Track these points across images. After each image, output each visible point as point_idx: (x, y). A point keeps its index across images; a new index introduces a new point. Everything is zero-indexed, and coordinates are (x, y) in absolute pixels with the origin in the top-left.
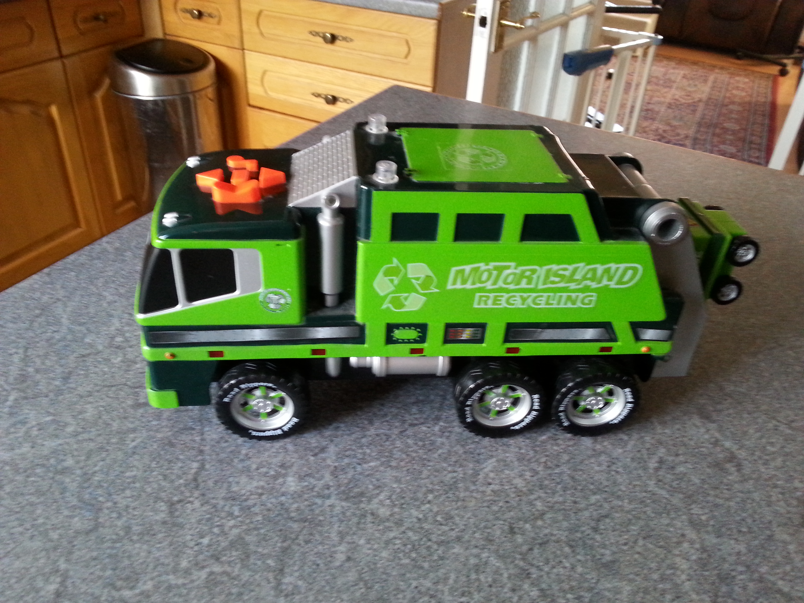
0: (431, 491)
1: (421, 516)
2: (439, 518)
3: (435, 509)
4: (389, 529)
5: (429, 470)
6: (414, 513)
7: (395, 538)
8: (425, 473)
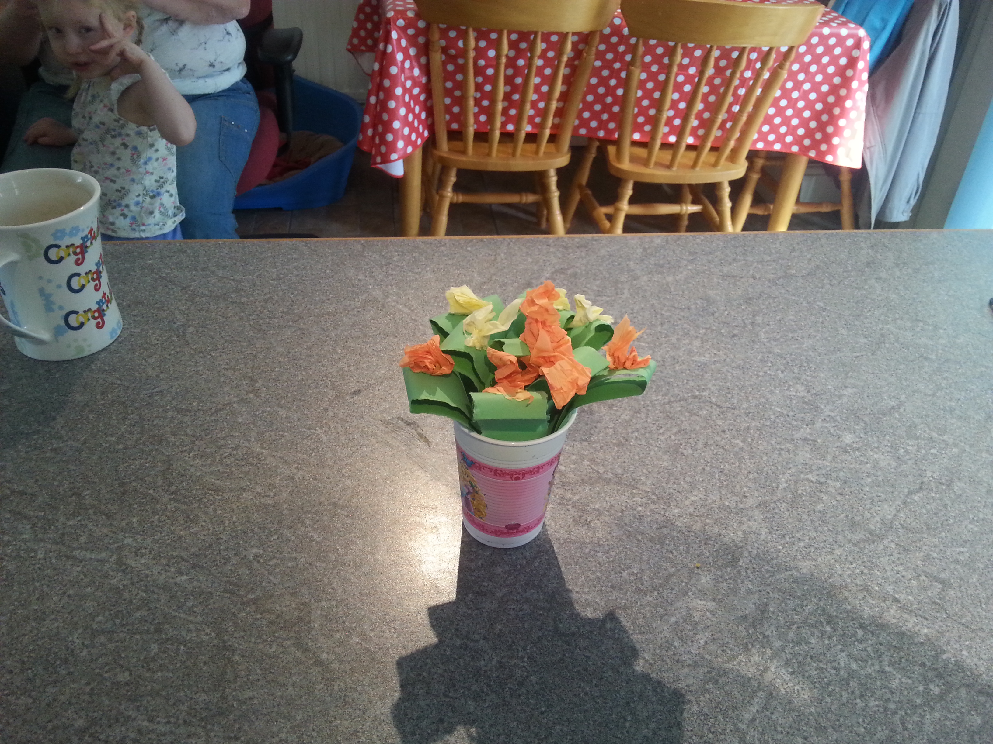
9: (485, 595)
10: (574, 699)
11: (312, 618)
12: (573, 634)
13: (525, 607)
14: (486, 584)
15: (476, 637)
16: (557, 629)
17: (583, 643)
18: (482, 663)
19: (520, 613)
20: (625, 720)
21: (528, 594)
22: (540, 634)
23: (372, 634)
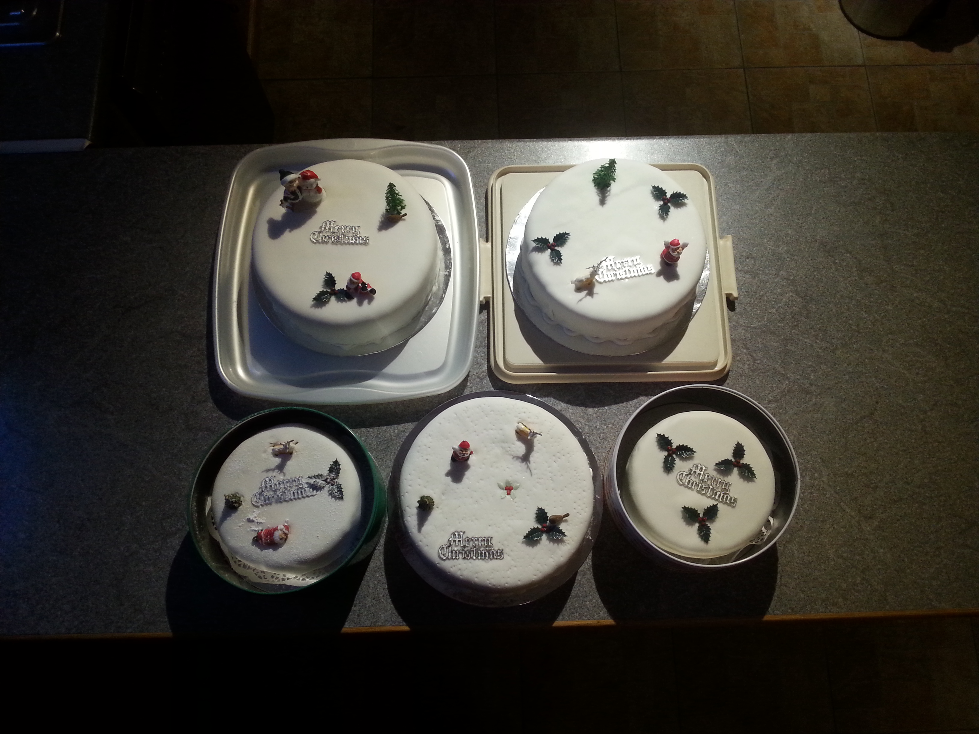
0: (613, 424)
1: (598, 427)
2: (602, 435)
3: (605, 431)
4: (584, 418)
5: (624, 418)
6: (598, 424)
7: (581, 422)
8: (622, 417)
9: (785, 278)
10: (750, 231)
11: (856, 273)
12: (748, 258)
13: (768, 272)
14: (785, 284)
15: (788, 259)
16: (755, 260)
17: (744, 254)
18: (786, 248)
19: (770, 269)
20: (732, 223)
21: (767, 277)
22: (762, 259)
23: (831, 263)
